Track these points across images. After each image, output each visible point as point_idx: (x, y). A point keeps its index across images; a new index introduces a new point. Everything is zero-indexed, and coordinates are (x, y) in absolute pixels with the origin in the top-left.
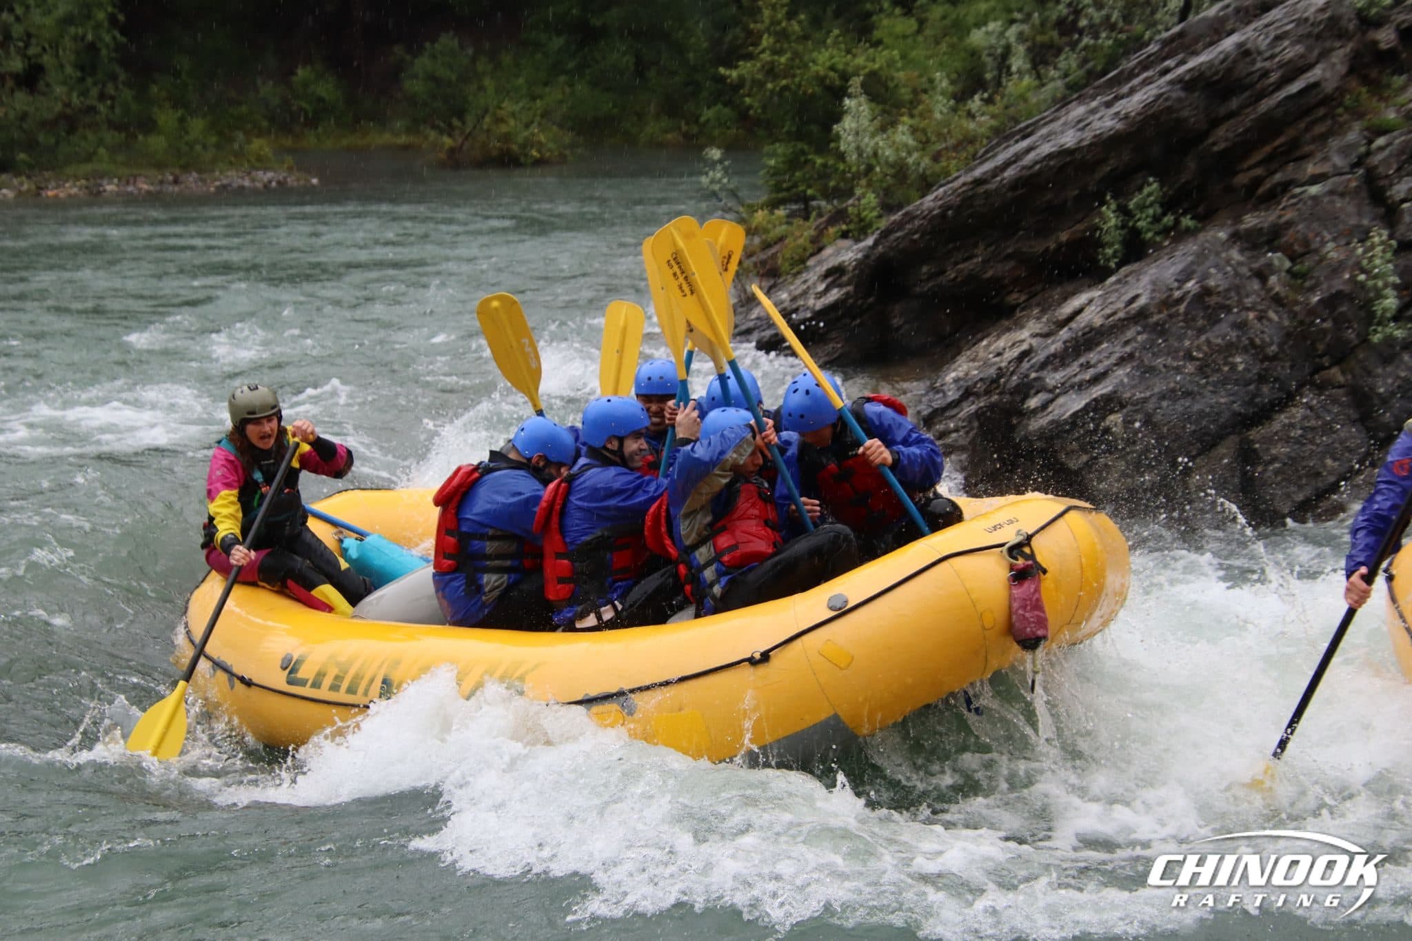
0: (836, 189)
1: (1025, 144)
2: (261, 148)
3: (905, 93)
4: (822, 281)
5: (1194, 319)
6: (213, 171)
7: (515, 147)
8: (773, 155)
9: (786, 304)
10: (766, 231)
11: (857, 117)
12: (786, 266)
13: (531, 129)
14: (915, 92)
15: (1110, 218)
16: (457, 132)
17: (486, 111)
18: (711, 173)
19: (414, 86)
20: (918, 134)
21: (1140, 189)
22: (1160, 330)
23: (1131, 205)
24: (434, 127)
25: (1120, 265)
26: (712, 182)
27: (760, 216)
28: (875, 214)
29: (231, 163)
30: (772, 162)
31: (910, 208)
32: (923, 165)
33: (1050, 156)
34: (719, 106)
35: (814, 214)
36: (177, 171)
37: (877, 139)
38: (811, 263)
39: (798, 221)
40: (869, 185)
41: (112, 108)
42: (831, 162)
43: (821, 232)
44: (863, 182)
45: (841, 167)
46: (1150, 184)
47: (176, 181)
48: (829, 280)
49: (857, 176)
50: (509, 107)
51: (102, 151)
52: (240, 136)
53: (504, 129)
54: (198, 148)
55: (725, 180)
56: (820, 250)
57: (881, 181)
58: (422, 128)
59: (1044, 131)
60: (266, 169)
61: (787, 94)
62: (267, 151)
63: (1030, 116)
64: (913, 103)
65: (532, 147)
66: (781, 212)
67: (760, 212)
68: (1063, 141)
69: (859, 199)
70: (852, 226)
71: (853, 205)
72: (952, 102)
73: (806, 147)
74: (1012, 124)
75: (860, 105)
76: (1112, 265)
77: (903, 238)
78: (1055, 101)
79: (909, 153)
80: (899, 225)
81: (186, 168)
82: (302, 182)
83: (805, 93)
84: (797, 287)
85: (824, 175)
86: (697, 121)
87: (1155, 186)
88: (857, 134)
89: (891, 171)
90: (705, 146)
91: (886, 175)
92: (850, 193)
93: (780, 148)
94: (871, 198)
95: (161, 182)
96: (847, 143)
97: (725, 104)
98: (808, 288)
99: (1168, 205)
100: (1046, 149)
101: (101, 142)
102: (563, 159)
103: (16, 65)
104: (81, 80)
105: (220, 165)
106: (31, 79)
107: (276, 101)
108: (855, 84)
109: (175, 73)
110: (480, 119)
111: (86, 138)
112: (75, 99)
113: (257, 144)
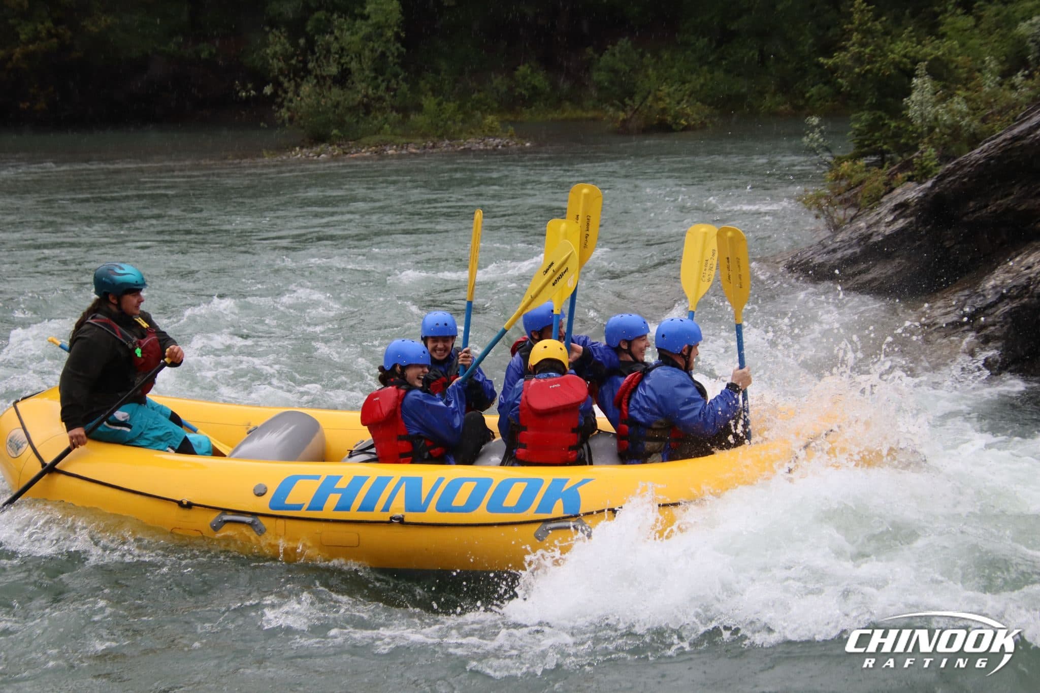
0: (906, 144)
2: (492, 123)
3: (962, 73)
4: (891, 213)
6: (459, 139)
7: (669, 119)
8: (857, 120)
9: (863, 231)
10: (850, 177)
11: (922, 92)
12: (865, 203)
13: (681, 106)
14: (970, 71)
16: (628, 108)
17: (649, 93)
18: (811, 135)
19: (599, 76)
20: (970, 103)
24: (612, 105)
26: (812, 140)
27: (846, 166)
28: (934, 163)
29: (471, 133)
30: (857, 126)
31: (961, 159)
32: (973, 126)
34: (821, 85)
35: (887, 164)
36: (435, 140)
37: (937, 108)
38: (884, 200)
39: (874, 169)
40: (931, 141)
41: (395, 96)
42: (902, 125)
43: (892, 176)
44: (926, 140)
45: (910, 128)
47: (434, 146)
48: (897, 212)
49: (921, 136)
50: (665, 89)
51: (386, 126)
52: (479, 114)
53: (661, 105)
55: (821, 140)
56: (892, 190)
57: (940, 139)
58: (604, 106)
60: (495, 137)
61: (870, 75)
62: (496, 124)
64: (968, 80)
65: (682, 118)
66: (862, 162)
67: (846, 163)
69: (922, 152)
70: (916, 172)
71: (917, 157)
72: (998, 79)
73: (883, 114)
75: (925, 83)
77: (954, 181)
79: (963, 118)
80: (950, 172)
81: (441, 137)
82: (519, 146)
83: (883, 74)
84: (872, 218)
85: (897, 135)
86: (803, 97)
88: (922, 104)
89: (949, 131)
90: (807, 116)
91: (944, 134)
92: (915, 148)
93: (866, 116)
94: (931, 152)
95: (425, 147)
96: (913, 112)
97: (825, 84)
98: (881, 219)
101: (386, 120)
102: (703, 126)
103: (334, 70)
104: (376, 78)
105: (464, 134)
106: (343, 79)
107: (504, 89)
108: (922, 67)
109: (437, 72)
110: (645, 98)
111: (376, 118)
112: (370, 92)
113: (490, 119)
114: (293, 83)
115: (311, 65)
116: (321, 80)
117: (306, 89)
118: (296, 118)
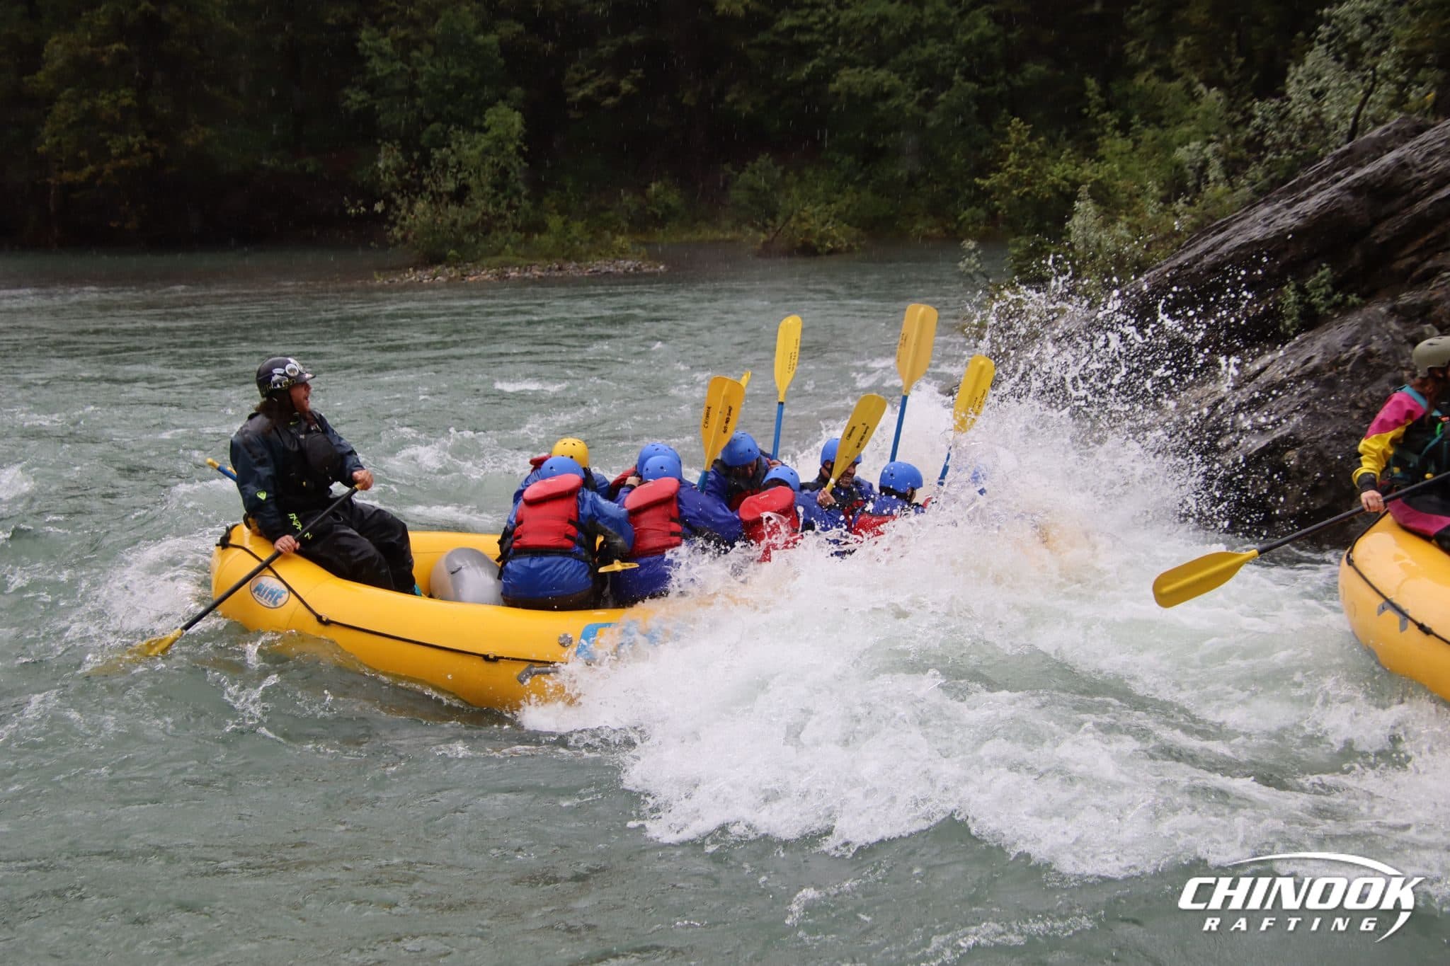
1: (1221, 237)
2: (623, 243)
3: (1123, 197)
5: (1358, 376)
6: (587, 261)
7: (814, 241)
8: (1017, 245)
11: (1085, 215)
13: (827, 226)
14: (1130, 196)
15: (1290, 294)
16: (770, 229)
17: (792, 213)
18: (967, 260)
19: (738, 195)
20: (1133, 229)
21: (1316, 272)
22: (1331, 385)
23: (1307, 285)
24: (753, 225)
25: (1296, 334)
26: (968, 266)
29: (601, 255)
30: (1016, 251)
32: (1137, 253)
33: (1241, 247)
36: (561, 261)
37: (1100, 233)
41: (517, 214)
46: (1323, 269)
47: (560, 269)
50: (809, 208)
51: (508, 247)
52: (608, 234)
53: (806, 226)
54: (578, 243)
58: (744, 226)
59: (1236, 227)
60: (626, 259)
61: (1028, 198)
62: (627, 245)
63: (1225, 215)
64: (1130, 204)
65: (827, 240)
68: (1252, 234)
72: (1161, 204)
73: (1043, 239)
74: (1208, 221)
75: (1087, 206)
76: (1291, 333)
78: (1244, 204)
79: (1126, 244)
81: (567, 259)
82: (652, 269)
83: (1043, 197)
86: (956, 220)
87: (1327, 270)
88: (1085, 229)
89: (1111, 258)
90: (962, 239)
91: (1108, 261)
93: (1023, 241)
95: (550, 269)
96: (1076, 236)
97: (979, 206)
99: (1337, 285)
100: (1238, 240)
101: (508, 239)
102: (850, 249)
103: (451, 185)
104: (495, 195)
105: (593, 256)
106: (460, 195)
107: (634, 208)
108: (1083, 190)
109: (562, 188)
110: (788, 219)
111: (497, 238)
112: (490, 209)
113: (620, 240)
114: (406, 199)
115: (426, 181)
116: (436, 198)
117: (420, 206)
118: (410, 237)
